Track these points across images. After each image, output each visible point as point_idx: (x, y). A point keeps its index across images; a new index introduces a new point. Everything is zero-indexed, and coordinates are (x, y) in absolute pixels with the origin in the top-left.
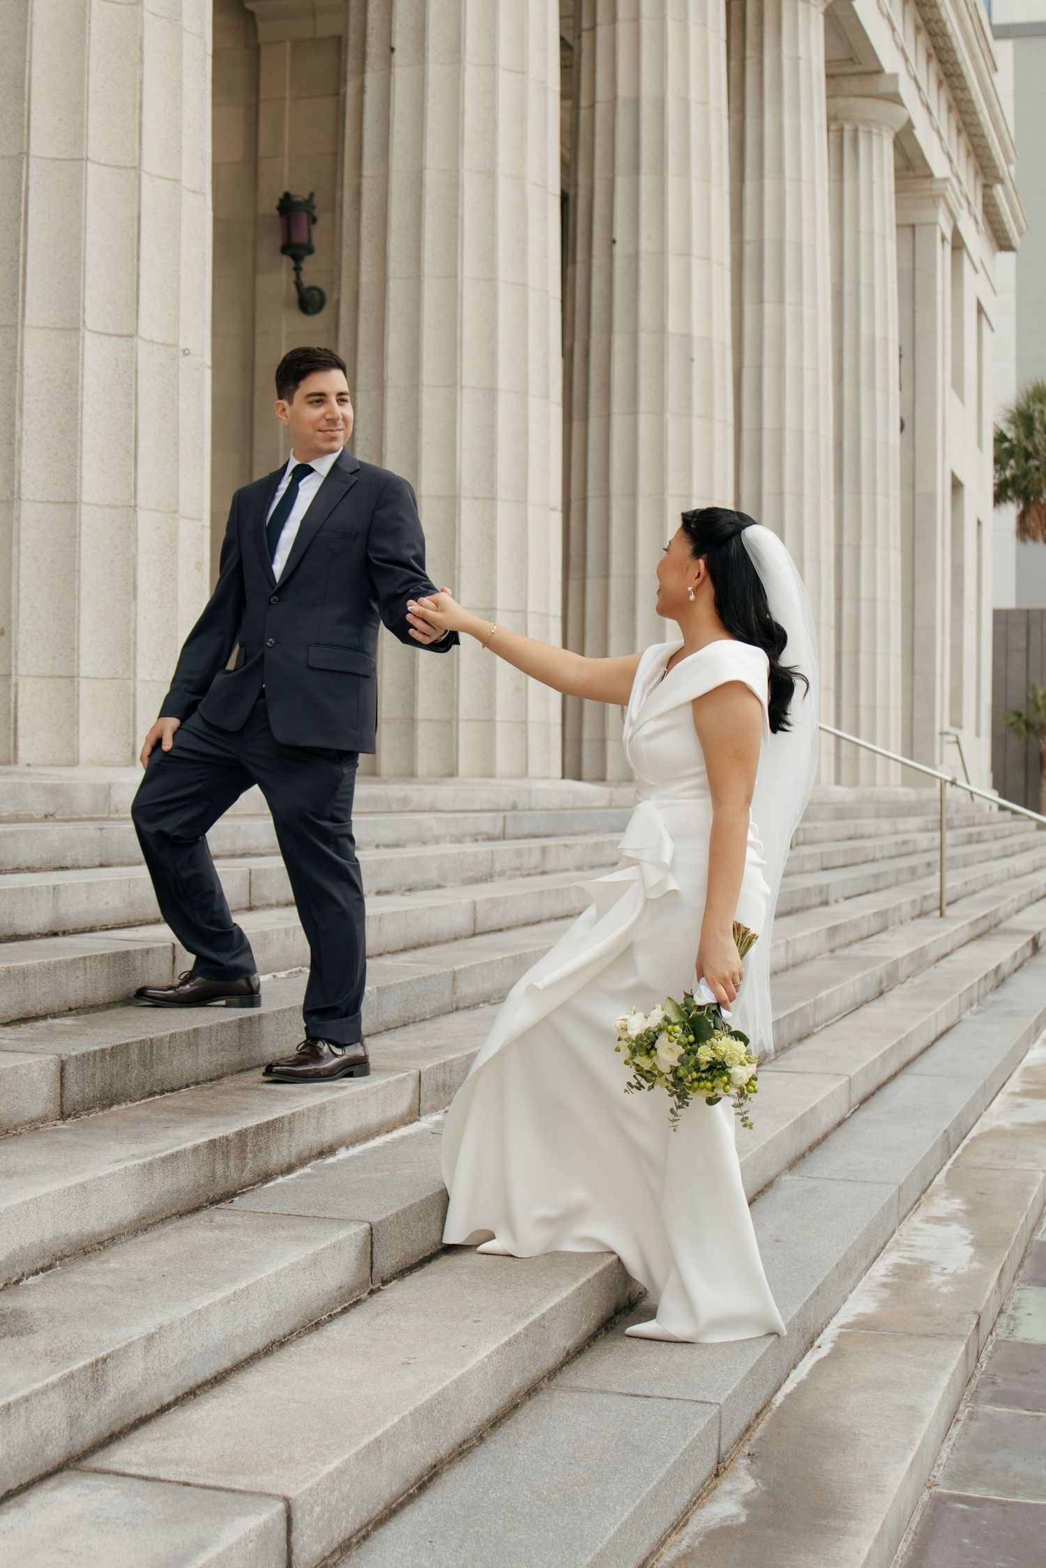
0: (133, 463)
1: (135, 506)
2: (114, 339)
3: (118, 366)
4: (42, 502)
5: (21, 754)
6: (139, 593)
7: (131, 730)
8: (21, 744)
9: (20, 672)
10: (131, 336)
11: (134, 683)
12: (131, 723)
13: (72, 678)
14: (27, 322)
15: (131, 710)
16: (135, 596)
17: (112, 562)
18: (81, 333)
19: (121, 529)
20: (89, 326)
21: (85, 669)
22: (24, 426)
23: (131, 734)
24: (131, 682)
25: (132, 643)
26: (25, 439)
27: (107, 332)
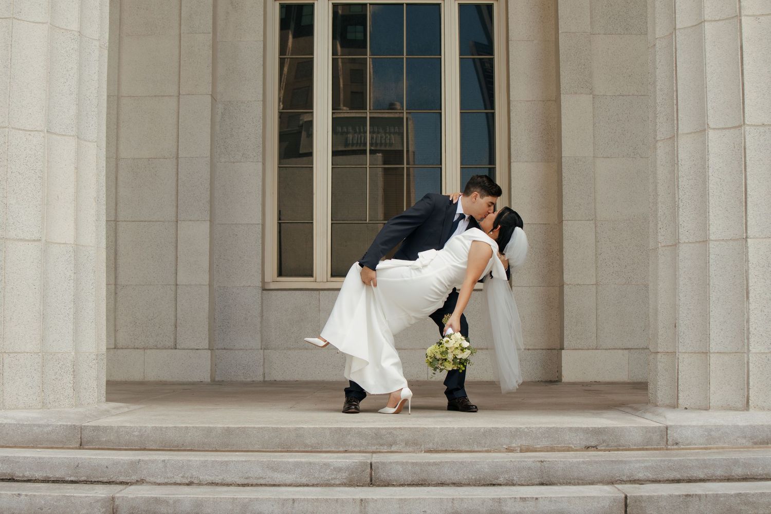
0: (744, 209)
1: (747, 238)
2: (732, 130)
3: (735, 147)
4: (693, 243)
5: (680, 401)
6: (751, 295)
7: (746, 386)
8: (680, 395)
9: (680, 351)
10: (740, 126)
11: (748, 355)
12: (746, 382)
13: (706, 353)
14: (680, 131)
15: (746, 374)
16: (748, 298)
17: (735, 276)
18: (707, 132)
19: (739, 254)
20: (711, 125)
21: (713, 347)
22: (680, 196)
23: (746, 389)
24: (746, 355)
25: (745, 329)
26: (681, 205)
27: (727, 127)
